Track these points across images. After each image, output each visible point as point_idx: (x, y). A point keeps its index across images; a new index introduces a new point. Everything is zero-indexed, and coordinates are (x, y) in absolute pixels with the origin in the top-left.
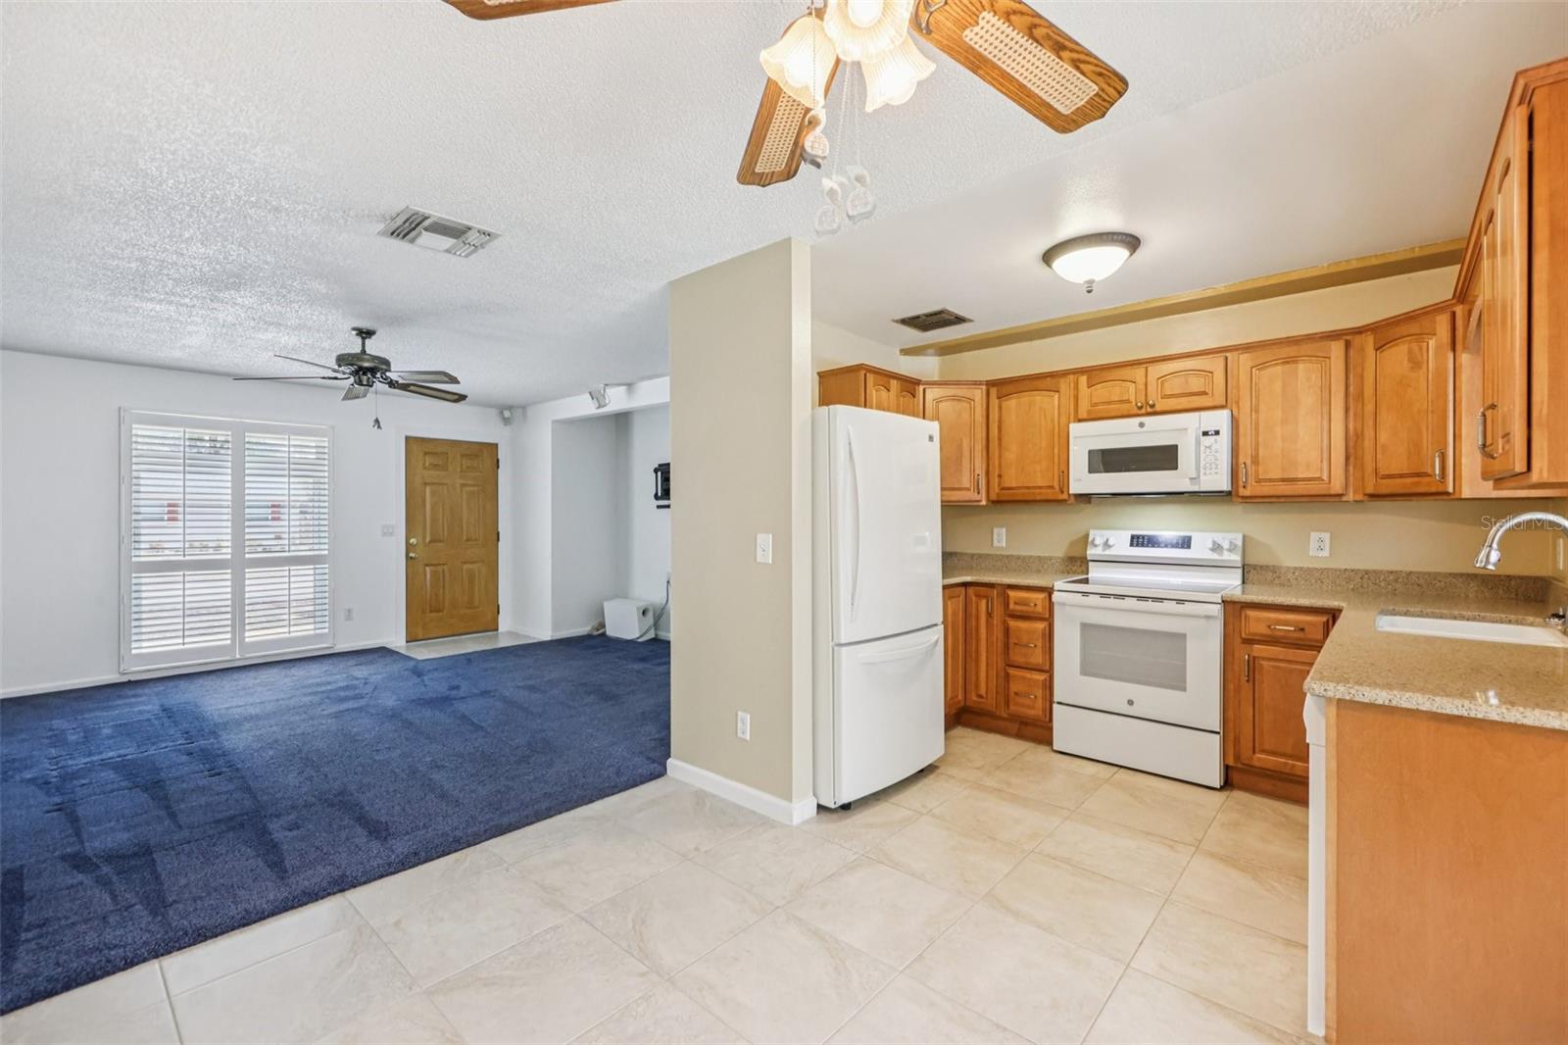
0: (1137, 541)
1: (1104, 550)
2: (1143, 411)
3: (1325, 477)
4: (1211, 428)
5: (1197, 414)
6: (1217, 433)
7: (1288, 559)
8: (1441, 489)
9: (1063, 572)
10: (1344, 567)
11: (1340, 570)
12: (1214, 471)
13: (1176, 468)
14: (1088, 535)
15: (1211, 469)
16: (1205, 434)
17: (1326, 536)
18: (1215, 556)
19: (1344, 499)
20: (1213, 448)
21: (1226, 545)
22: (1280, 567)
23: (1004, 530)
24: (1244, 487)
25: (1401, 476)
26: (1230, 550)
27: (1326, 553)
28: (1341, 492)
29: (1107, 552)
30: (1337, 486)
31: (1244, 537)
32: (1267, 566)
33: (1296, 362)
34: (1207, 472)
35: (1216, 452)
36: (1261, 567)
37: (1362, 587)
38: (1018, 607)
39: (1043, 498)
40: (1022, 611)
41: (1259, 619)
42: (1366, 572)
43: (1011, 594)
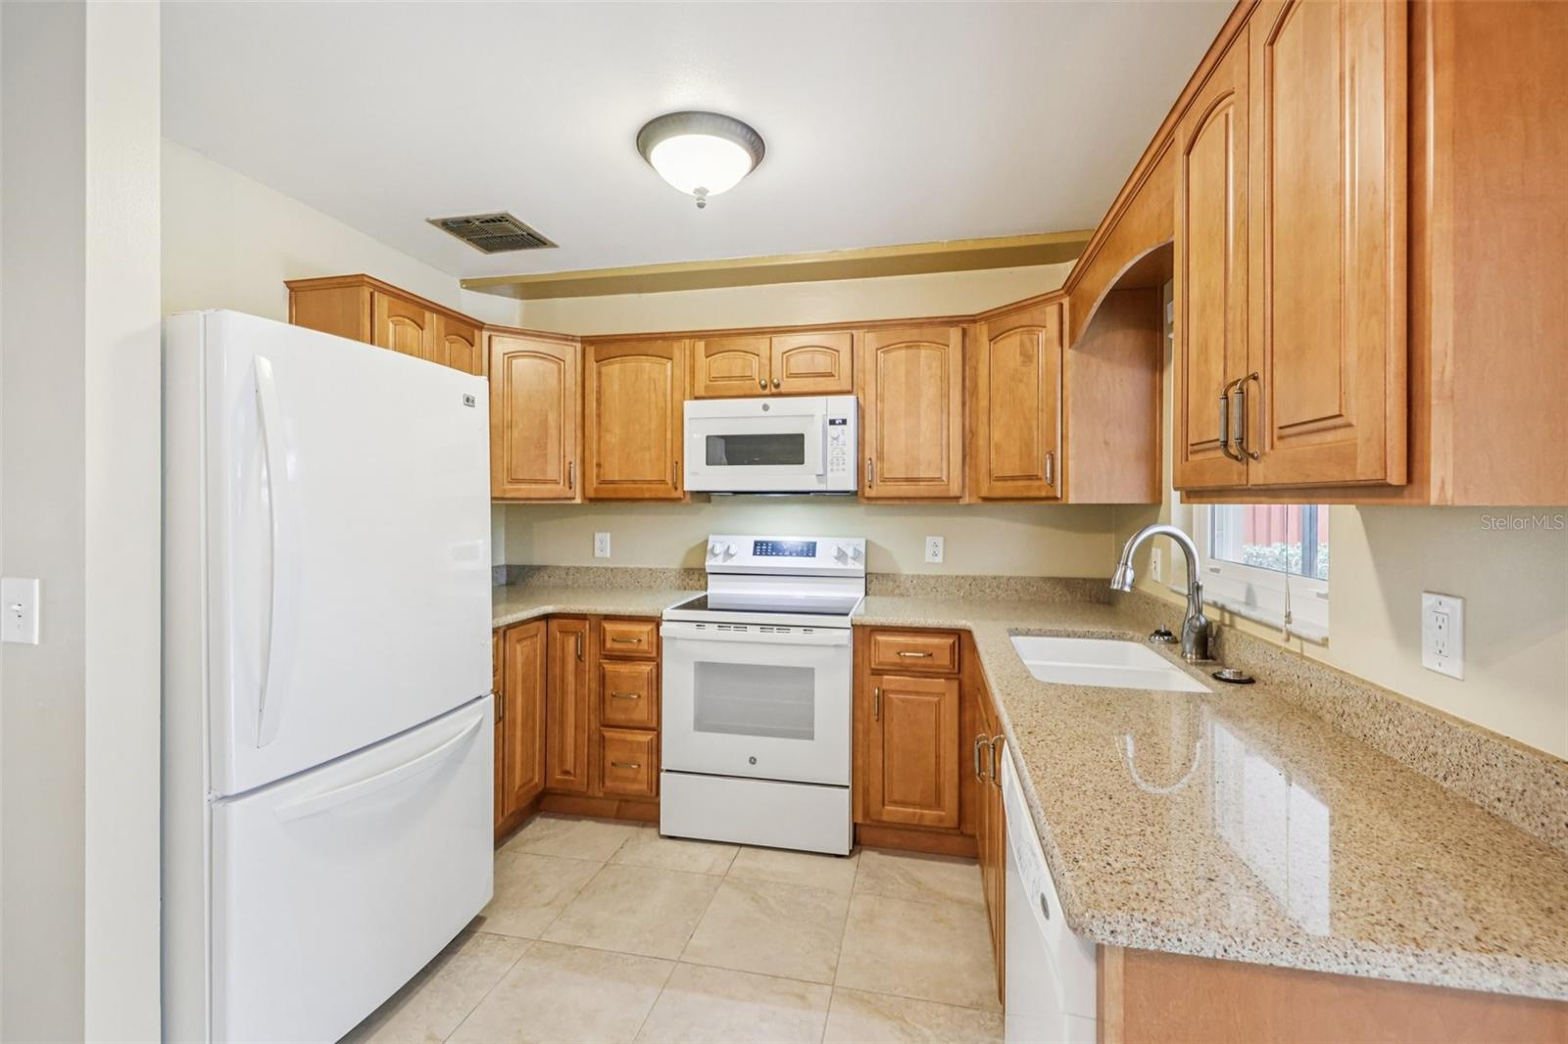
0: (761, 548)
1: (725, 560)
2: (767, 391)
3: (944, 478)
4: (838, 417)
5: (824, 398)
6: (844, 422)
7: (907, 568)
8: (1050, 494)
9: (679, 589)
10: (957, 574)
11: (952, 577)
12: (841, 467)
13: (801, 462)
14: (706, 542)
15: (838, 465)
16: (832, 422)
17: (940, 540)
18: (840, 566)
19: (961, 502)
20: (840, 440)
21: (850, 553)
22: (901, 575)
23: (608, 535)
24: (870, 487)
25: (1013, 478)
26: (854, 559)
27: (939, 559)
28: (958, 495)
29: (729, 563)
30: (955, 490)
31: (867, 542)
32: (888, 574)
33: (918, 347)
34: (835, 467)
35: (844, 445)
36: (883, 575)
37: (971, 594)
38: (617, 646)
39: (653, 495)
40: (622, 651)
41: (888, 645)
42: (974, 578)
43: (609, 627)
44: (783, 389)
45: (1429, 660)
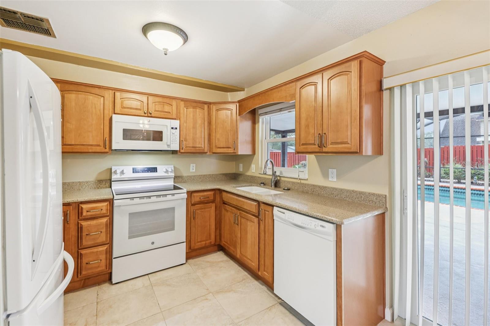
0: (135, 171)
1: (121, 176)
2: (146, 115)
3: (203, 147)
4: (174, 127)
5: (170, 120)
6: (176, 128)
7: (185, 174)
8: (234, 152)
9: (95, 188)
10: (199, 174)
11: (198, 176)
12: (175, 143)
14: (111, 169)
15: (174, 142)
16: (172, 128)
17: (194, 165)
18: (166, 174)
19: (207, 154)
20: (175, 134)
21: (170, 170)
22: (184, 176)
24: (182, 149)
25: (223, 148)
26: (171, 172)
27: (194, 171)
28: (207, 152)
29: (123, 176)
30: (206, 151)
31: (174, 167)
32: (180, 176)
33: (196, 108)
34: (173, 143)
35: (176, 136)
36: (178, 177)
37: (203, 180)
38: (89, 214)
39: (93, 151)
40: (91, 215)
41: (197, 196)
42: (204, 175)
43: (84, 206)
44: (153, 115)
45: (330, 179)
